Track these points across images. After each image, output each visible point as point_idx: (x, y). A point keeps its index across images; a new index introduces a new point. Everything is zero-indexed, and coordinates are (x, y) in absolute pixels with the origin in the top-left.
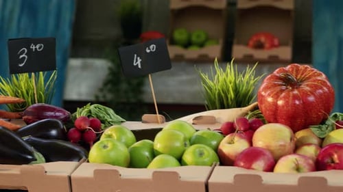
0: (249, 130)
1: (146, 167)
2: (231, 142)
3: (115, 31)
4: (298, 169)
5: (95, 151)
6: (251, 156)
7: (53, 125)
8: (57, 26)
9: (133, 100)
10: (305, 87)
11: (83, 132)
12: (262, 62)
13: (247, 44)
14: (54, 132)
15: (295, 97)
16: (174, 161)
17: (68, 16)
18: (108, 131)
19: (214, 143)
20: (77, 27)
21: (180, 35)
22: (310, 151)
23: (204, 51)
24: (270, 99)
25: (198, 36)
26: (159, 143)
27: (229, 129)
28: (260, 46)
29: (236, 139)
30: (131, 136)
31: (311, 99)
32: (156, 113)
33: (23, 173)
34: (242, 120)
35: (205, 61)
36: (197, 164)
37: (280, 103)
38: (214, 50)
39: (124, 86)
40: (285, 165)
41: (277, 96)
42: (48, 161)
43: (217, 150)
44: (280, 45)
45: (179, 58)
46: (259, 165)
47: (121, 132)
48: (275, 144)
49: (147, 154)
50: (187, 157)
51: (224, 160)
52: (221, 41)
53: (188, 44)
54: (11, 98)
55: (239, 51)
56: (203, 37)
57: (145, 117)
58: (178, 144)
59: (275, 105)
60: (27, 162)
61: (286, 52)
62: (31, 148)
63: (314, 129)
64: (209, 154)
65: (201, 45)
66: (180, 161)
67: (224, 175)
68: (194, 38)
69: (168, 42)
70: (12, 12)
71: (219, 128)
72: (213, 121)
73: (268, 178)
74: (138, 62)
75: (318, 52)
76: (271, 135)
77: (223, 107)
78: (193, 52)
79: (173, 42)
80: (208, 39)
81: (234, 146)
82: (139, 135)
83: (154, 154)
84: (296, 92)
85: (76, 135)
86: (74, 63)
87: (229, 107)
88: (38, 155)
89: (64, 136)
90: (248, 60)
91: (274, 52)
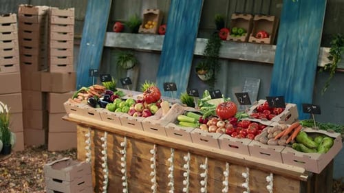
2: (132, 107)
5: (108, 105)
6: (131, 111)
8: (194, 25)
12: (259, 44)
13: (255, 36)
17: (198, 21)
21: (234, 30)
23: (241, 38)
25: (241, 31)
28: (259, 37)
35: (239, 41)
38: (244, 38)
40: (135, 115)
42: (101, 107)
44: (267, 37)
45: (231, 40)
46: (131, 114)
48: (136, 109)
53: (236, 34)
55: (251, 39)
60: (95, 107)
61: (267, 40)
65: (240, 35)
66: (122, 110)
68: (239, 31)
69: (229, 33)
74: (124, 82)
78: (238, 38)
79: (232, 33)
80: (243, 32)
86: (199, 40)
88: (98, 106)
89: (110, 99)
90: (254, 43)
91: (264, 40)
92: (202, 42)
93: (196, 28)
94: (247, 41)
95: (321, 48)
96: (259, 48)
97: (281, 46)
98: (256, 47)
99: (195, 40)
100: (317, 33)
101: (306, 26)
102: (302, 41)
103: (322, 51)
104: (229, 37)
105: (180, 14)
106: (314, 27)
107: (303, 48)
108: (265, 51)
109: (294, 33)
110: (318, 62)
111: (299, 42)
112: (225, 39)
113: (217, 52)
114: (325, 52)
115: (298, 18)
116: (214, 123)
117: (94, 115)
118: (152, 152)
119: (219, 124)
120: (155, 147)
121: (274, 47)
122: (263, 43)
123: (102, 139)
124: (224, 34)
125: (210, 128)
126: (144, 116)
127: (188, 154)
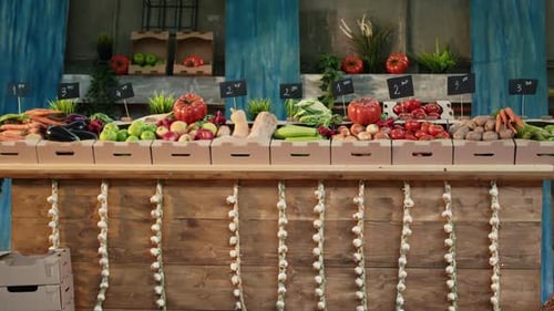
0: (169, 123)
1: (125, 141)
3: (93, 55)
4: (188, 140)
5: (102, 135)
6: (169, 135)
7: (81, 124)
8: (54, 52)
9: (108, 102)
10: (193, 104)
11: (95, 127)
12: (193, 76)
13: (183, 64)
14: (81, 127)
15: (189, 109)
16: (137, 138)
17: (61, 45)
18: (106, 126)
19: (154, 130)
20: (68, 51)
21: (138, 57)
22: (194, 132)
23: (154, 69)
24: (178, 110)
25: (151, 58)
26: (130, 131)
27: (161, 124)
28: (191, 65)
29: (163, 128)
30: (117, 128)
31: (196, 110)
32: (127, 116)
33: (73, 145)
34: (166, 120)
35: (154, 75)
36: (146, 139)
37: (182, 112)
38: (162, 68)
39: (102, 93)
40: (182, 139)
41: (181, 109)
42: (81, 140)
43: (155, 133)
44: (205, 63)
45: (138, 74)
46: (172, 139)
47: (113, 126)
48: (179, 130)
49: (125, 135)
50: (142, 137)
51: (158, 137)
52: (166, 62)
53: (144, 64)
54: (57, 111)
55: (177, 69)
56: (153, 60)
57: (123, 119)
58: (138, 131)
59: (180, 112)
60: (72, 140)
61: (208, 69)
62: (74, 135)
63: (197, 123)
64: (152, 134)
65: (153, 65)
66: (140, 138)
67: (158, 143)
68: (148, 59)
69: (130, 63)
70: (20, 42)
71: (156, 123)
72: (155, 120)
73: (175, 144)
74: (119, 94)
75: (229, 68)
76: (177, 126)
77: (159, 113)
78: (147, 70)
79: (134, 63)
80: (157, 60)
81: (162, 131)
82: (121, 127)
83: (128, 136)
84: (189, 107)
85: (92, 128)
86: (68, 76)
87: (161, 113)
88: (77, 138)
89: (86, 128)
90: (184, 74)
91: (201, 69)
93: (61, 57)
94: (170, 72)
95: (302, 76)
96: (191, 82)
97: (234, 76)
98: (186, 81)
99: (60, 77)
100: (291, 53)
101: (272, 44)
102: (269, 66)
103: (304, 78)
104: (132, 69)
105: (22, 37)
106: (286, 46)
107: (274, 77)
108: (202, 87)
109: (253, 55)
111: (263, 68)
112: (126, 73)
114: (309, 81)
115: (256, 35)
116: (359, 129)
117: (72, 154)
118: (232, 199)
119: (372, 128)
120: (236, 190)
121: (221, 79)
122: (200, 74)
123: (100, 197)
124: (119, 64)
125: (360, 136)
126: (205, 139)
127: (321, 187)
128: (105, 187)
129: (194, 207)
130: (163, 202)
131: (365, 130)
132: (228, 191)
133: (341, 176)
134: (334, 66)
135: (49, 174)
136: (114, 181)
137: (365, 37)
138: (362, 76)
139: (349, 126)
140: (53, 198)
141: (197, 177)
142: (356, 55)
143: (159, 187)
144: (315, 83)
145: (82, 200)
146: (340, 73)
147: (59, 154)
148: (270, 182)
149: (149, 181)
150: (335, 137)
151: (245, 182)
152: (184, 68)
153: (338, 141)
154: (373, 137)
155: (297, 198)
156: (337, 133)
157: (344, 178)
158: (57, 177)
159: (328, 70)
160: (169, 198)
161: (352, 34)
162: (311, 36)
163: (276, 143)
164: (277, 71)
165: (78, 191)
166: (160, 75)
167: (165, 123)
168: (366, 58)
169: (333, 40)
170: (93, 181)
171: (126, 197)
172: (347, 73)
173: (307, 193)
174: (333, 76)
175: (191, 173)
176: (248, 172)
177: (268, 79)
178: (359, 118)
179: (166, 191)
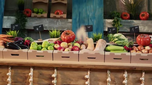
0: (60, 43)
1: (41, 50)
2: (56, 46)
3: (16, 8)
4: (69, 51)
5: (31, 47)
6: (60, 48)
7: (21, 42)
9: (22, 28)
10: (70, 35)
11: (27, 43)
12: (58, 18)
13: (54, 13)
14: (21, 43)
15: (68, 37)
16: (46, 49)
17: (3, 4)
18: (32, 43)
19: (53, 45)
21: (35, 10)
22: (71, 47)
23: (42, 15)
24: (63, 37)
25: (41, 10)
26: (43, 46)
27: (56, 43)
28: (58, 14)
29: (57, 45)
30: (37, 44)
31: (71, 37)
32: (40, 39)
33: (18, 51)
35: (42, 17)
36: (50, 50)
37: (65, 38)
38: (45, 15)
40: (66, 50)
41: (65, 37)
42: (22, 49)
43: (54, 47)
45: (35, 17)
46: (62, 50)
47: (35, 43)
48: (64, 46)
49: (40, 47)
50: (48, 48)
51: (55, 49)
52: (47, 12)
53: (38, 13)
55: (52, 15)
56: (42, 11)
57: (38, 40)
58: (46, 46)
59: (64, 38)
60: (18, 49)
62: (19, 47)
63: (72, 43)
64: (53, 48)
65: (42, 13)
66: (47, 49)
67: (56, 52)
68: (39, 11)
69: (32, 12)
71: (54, 42)
72: (52, 41)
73: (63, 52)
74: (37, 29)
76: (64, 44)
77: (54, 38)
78: (39, 15)
80: (43, 11)
81: (57, 46)
82: (39, 44)
83: (42, 48)
84: (68, 36)
85: (26, 44)
86: (5, 17)
87: (55, 38)
88: (20, 48)
89: (23, 44)
90: (55, 18)
91: (62, 15)
92: (8, 19)
93: (3, 9)
94: (49, 16)
95: (104, 20)
96: (57, 21)
97: (76, 19)
98: (55, 21)
99: (2, 17)
100: (100, 10)
101: (92, 6)
102: (91, 15)
103: (105, 21)
104: (33, 15)
106: (98, 7)
107: (92, 20)
108: (62, 23)
109: (84, 10)
110: (103, 29)
111: (88, 16)
112: (30, 16)
113: (24, 25)
114: (107, 22)
116: (142, 48)
117: (18, 55)
118: (87, 77)
119: (148, 48)
120: (89, 73)
121: (70, 20)
122: (61, 18)
123: (30, 74)
124: (27, 12)
125: (143, 51)
126: (76, 50)
127: (126, 73)
128: (32, 70)
129: (70, 79)
130: (57, 77)
131: (145, 49)
132: (85, 73)
133: (135, 68)
134: (118, 16)
135: (8, 64)
136: (36, 67)
137: (131, 4)
138: (129, 21)
139: (137, 46)
140: (9, 74)
141: (73, 67)
142: (126, 12)
143: (55, 70)
144: (110, 23)
145: (22, 75)
146: (120, 19)
147: (12, 55)
148: (104, 70)
149: (51, 68)
150: (132, 51)
151: (93, 70)
152: (55, 15)
153: (133, 53)
154: (148, 51)
155: (115, 77)
156: (133, 49)
157: (136, 69)
158: (11, 65)
159: (116, 18)
160: (60, 75)
161: (125, 3)
162: (108, 3)
163: (107, 53)
164: (94, 18)
165: (20, 71)
166: (45, 18)
167: (58, 42)
168: (131, 13)
169: (117, 5)
170: (27, 67)
171: (41, 74)
172: (123, 19)
173: (120, 75)
174: (118, 20)
175: (70, 65)
176: (95, 66)
177: (90, 20)
178: (142, 43)
179: (58, 72)
